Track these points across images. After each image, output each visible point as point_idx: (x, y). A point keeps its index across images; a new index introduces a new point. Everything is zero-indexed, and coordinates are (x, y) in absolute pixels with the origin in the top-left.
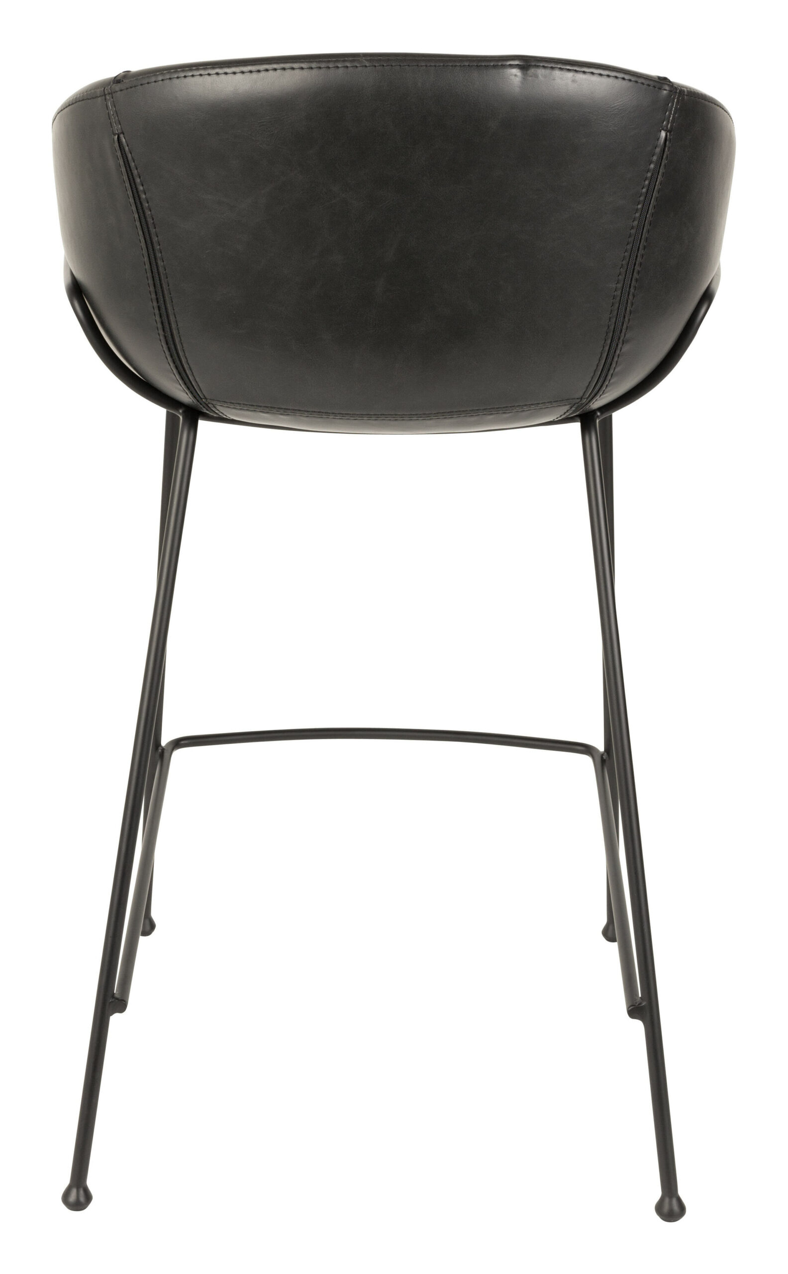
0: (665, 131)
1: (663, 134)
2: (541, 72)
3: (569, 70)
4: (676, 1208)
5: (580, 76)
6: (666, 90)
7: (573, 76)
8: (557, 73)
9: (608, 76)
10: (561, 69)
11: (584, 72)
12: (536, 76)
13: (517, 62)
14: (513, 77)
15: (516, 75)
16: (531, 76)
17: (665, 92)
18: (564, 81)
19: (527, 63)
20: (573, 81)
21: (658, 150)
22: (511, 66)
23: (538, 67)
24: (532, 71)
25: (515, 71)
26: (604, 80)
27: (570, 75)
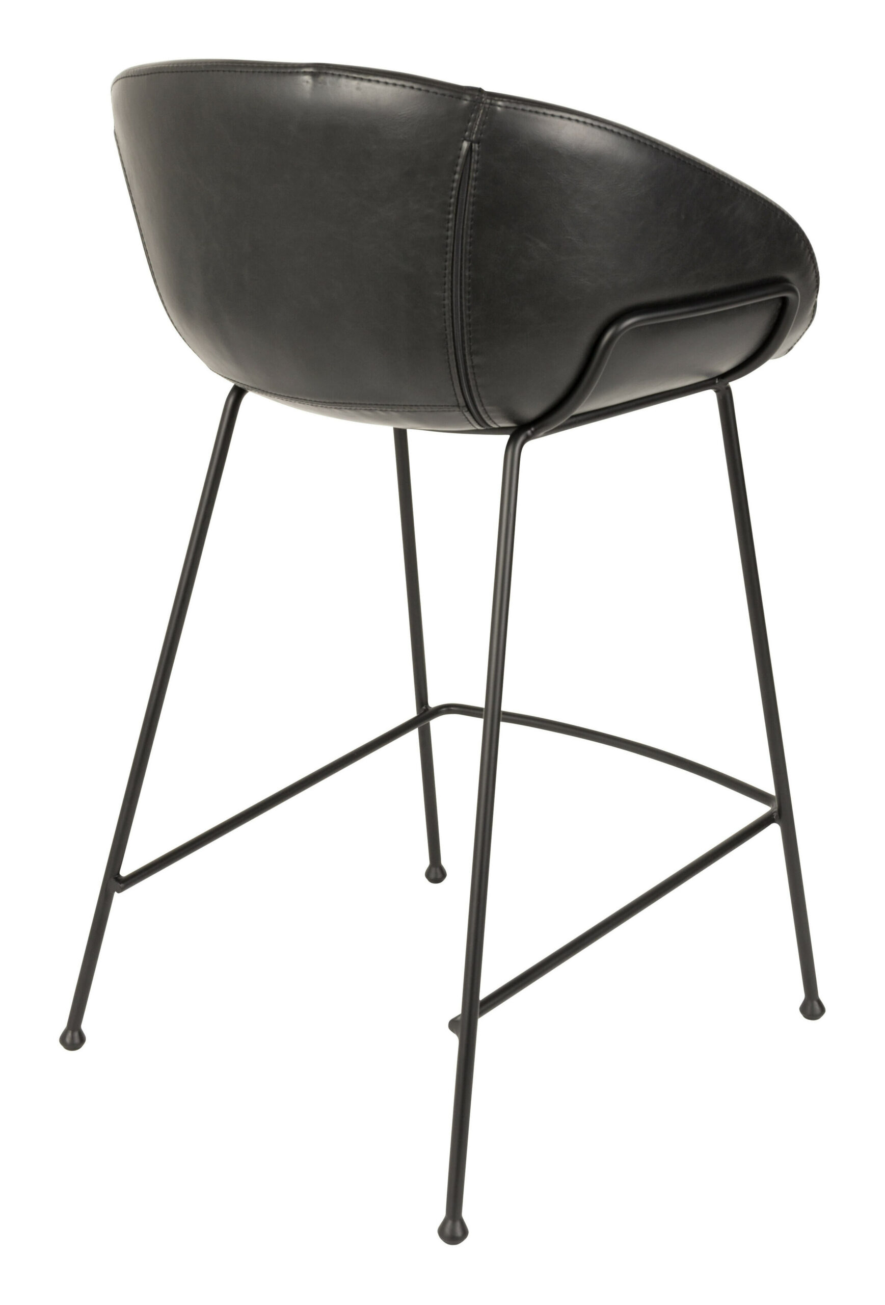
0: (468, 141)
1: (465, 145)
2: (329, 80)
3: (355, 78)
4: (459, 1233)
5: (365, 85)
6: (466, 100)
7: (358, 84)
8: (343, 81)
9: (395, 85)
10: (347, 77)
11: (370, 81)
12: (325, 83)
13: (311, 70)
14: (305, 84)
15: (307, 82)
16: (320, 83)
17: (465, 102)
18: (350, 89)
19: (320, 70)
20: (358, 89)
21: (460, 161)
22: (305, 73)
23: (326, 74)
24: (322, 78)
25: (307, 78)
26: (390, 89)
27: (354, 83)
